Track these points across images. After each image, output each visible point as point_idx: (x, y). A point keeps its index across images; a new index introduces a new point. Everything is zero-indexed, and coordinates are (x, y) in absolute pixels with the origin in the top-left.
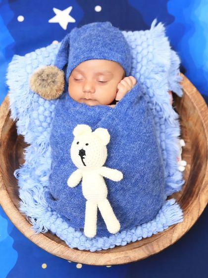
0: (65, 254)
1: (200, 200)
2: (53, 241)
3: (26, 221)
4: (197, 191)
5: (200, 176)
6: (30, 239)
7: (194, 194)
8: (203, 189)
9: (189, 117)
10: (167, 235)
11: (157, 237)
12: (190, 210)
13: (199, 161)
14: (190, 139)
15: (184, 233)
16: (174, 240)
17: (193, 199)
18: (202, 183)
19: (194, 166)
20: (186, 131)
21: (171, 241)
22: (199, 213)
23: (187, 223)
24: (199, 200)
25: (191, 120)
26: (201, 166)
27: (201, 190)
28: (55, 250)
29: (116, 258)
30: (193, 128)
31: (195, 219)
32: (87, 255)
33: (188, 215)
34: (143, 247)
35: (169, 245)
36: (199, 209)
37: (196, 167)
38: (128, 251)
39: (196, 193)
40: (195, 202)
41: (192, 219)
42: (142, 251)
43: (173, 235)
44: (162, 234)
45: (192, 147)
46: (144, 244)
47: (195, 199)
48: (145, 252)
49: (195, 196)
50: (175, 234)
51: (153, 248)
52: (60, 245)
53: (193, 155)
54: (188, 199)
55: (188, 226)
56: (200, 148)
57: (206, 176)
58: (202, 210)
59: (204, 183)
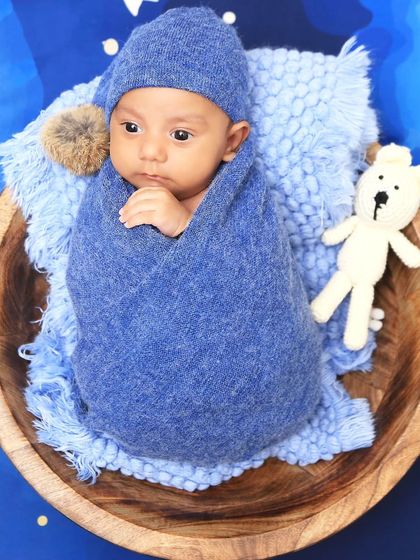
0: (72, 508)
1: (381, 476)
2: (55, 475)
3: (12, 419)
4: (380, 454)
5: (395, 424)
6: (10, 456)
7: (372, 459)
8: (395, 455)
9: (411, 293)
10: (290, 530)
11: (269, 528)
12: (353, 493)
13: (403, 392)
14: (401, 338)
15: (326, 535)
16: (302, 543)
17: (367, 469)
18: (395, 442)
19: (391, 399)
20: (396, 319)
21: (295, 544)
22: (369, 502)
23: (340, 516)
24: (378, 476)
25: (414, 300)
26: (405, 406)
27: (388, 456)
28: (54, 495)
29: (173, 545)
30: (413, 317)
31: (359, 513)
32: (116, 523)
33: (346, 501)
34: (235, 539)
35: (288, 551)
36: (373, 495)
37: (394, 402)
38: (200, 540)
39: (376, 459)
40: (369, 478)
41: (352, 512)
42: (229, 547)
43: (303, 534)
44: (281, 525)
45: (400, 356)
46: (239, 535)
47: (370, 472)
48: (234, 550)
49: (372, 465)
50: (309, 532)
51: (254, 548)
52: (66, 485)
53: (395, 374)
54: (355, 465)
55: (339, 523)
56: (413, 365)
57: (408, 429)
58: (379, 497)
59: (398, 443)
